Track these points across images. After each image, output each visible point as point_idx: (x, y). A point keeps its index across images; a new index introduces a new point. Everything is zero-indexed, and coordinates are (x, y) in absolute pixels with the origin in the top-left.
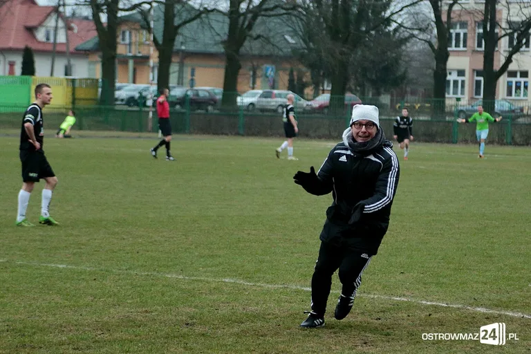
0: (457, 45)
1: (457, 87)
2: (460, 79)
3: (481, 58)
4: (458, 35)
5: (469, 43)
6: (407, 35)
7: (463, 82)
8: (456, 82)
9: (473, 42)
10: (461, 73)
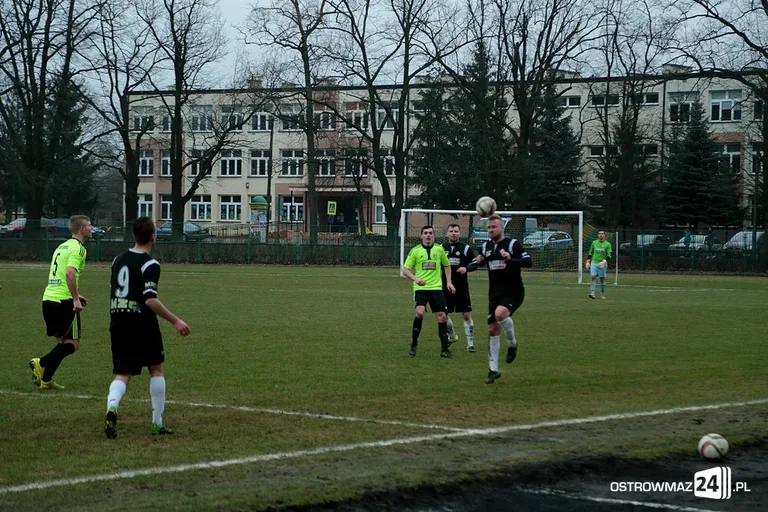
0: (144, 172)
1: (145, 211)
2: (147, 203)
3: (169, 184)
4: (144, 162)
5: (155, 169)
6: (97, 162)
7: (150, 205)
8: (143, 206)
9: (159, 169)
10: (148, 197)
